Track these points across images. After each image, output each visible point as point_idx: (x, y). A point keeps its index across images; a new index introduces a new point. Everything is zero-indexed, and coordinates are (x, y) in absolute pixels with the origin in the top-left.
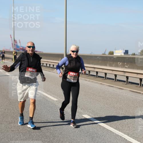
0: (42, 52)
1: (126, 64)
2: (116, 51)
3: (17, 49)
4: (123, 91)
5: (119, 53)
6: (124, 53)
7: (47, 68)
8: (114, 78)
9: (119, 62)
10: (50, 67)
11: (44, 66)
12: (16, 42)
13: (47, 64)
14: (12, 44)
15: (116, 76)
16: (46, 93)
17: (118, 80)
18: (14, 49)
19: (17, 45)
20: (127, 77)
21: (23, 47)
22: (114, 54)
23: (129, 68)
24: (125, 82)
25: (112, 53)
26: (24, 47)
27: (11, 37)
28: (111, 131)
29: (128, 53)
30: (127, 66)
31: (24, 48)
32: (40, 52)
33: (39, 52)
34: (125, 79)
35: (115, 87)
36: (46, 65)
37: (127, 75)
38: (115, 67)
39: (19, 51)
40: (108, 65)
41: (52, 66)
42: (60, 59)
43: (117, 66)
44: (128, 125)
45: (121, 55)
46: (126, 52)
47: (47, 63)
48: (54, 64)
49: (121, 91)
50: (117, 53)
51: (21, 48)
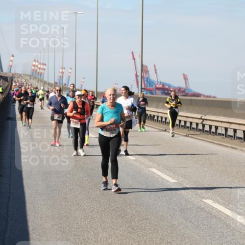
0: (214, 97)
3: (148, 90)
10: (234, 137)
11: (220, 134)
12: (147, 72)
13: (226, 129)
14: (137, 76)
16: (226, 206)
18: (142, 88)
19: (147, 78)
21: (163, 85)
26: (166, 84)
27: (134, 59)
31: (167, 87)
32: (210, 97)
33: (204, 96)
36: (224, 132)
39: (152, 94)
41: (240, 134)
47: (227, 125)
51: (158, 86)
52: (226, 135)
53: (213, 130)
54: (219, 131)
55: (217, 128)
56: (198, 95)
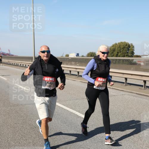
0: (17, 56)
1: (77, 63)
2: (71, 54)
4: (76, 82)
5: (73, 55)
6: (76, 55)
7: (21, 67)
8: (69, 73)
9: (73, 61)
10: (23, 66)
11: (19, 66)
13: (21, 64)
15: (70, 71)
17: (72, 74)
20: (78, 72)
22: (70, 56)
23: (79, 66)
24: (76, 75)
25: (68, 56)
28: (67, 110)
29: (79, 55)
30: (78, 64)
34: (77, 74)
35: (70, 79)
36: (20, 65)
37: (78, 70)
38: (70, 65)
40: (65, 64)
41: (24, 66)
42: (31, 61)
43: (71, 65)
44: (79, 105)
45: (74, 57)
46: (78, 55)
47: (21, 63)
48: (26, 64)
49: (74, 82)
50: (71, 56)
52: (21, 66)
53: (17, 65)
54: (19, 65)
55: (18, 64)
56: (13, 55)
